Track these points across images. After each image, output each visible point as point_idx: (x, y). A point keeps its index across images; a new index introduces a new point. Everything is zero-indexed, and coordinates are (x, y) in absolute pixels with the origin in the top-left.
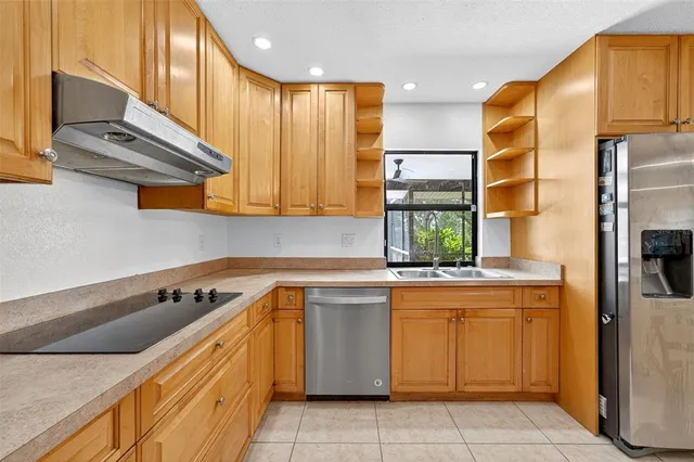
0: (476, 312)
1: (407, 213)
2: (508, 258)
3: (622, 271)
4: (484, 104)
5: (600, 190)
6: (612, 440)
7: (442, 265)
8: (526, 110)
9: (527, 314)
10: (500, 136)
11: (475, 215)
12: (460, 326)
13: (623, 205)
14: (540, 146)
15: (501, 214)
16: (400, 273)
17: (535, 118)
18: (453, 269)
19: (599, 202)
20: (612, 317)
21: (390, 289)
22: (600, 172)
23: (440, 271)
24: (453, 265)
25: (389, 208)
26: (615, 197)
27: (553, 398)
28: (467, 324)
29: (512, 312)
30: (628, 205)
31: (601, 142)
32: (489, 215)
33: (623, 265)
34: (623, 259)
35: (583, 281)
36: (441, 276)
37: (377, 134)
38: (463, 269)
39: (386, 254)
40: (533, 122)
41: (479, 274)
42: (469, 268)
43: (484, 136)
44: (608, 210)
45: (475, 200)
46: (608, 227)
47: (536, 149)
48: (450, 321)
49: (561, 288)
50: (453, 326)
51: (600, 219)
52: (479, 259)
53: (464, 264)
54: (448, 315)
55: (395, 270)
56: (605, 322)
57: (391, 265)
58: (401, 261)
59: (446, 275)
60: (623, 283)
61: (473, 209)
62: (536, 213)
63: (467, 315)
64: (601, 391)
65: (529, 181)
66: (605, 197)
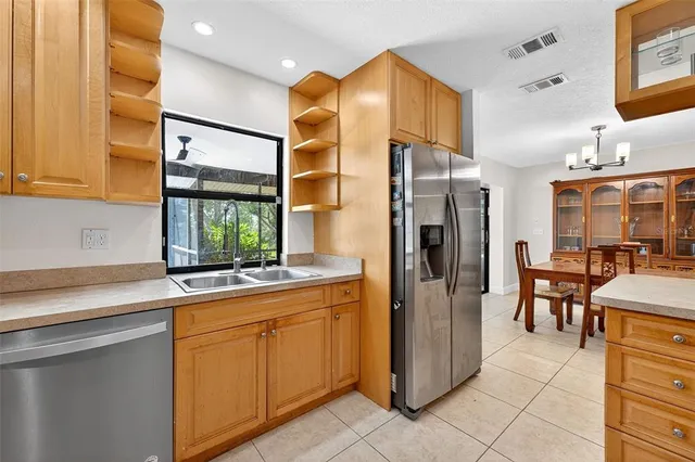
0: (288, 320)
1: (194, 202)
2: (312, 255)
3: (409, 260)
4: (291, 88)
5: (393, 189)
6: (400, 410)
7: (243, 266)
8: (330, 104)
9: (335, 311)
10: (306, 126)
11: (280, 208)
12: (270, 339)
13: (409, 205)
14: (343, 142)
15: (308, 207)
16: (187, 282)
17: (337, 114)
18: (257, 270)
19: (392, 199)
20: (401, 302)
21: (173, 309)
22: (393, 173)
23: (242, 275)
24: (257, 265)
25: (169, 193)
26: (403, 196)
27: (355, 387)
28: (279, 335)
29: (323, 312)
30: (412, 205)
31: (392, 146)
32: (295, 209)
33: (409, 254)
34: (409, 249)
35: (379, 274)
36: (249, 282)
37: (152, 83)
38: (269, 269)
39: (165, 256)
40: (336, 118)
41: (287, 275)
42: (274, 268)
43: (290, 123)
44: (398, 206)
45: (280, 193)
46: (398, 221)
47: (338, 144)
48: (259, 336)
49: (361, 281)
50: (263, 343)
51: (393, 214)
52: (284, 256)
53: (269, 263)
54: (256, 330)
55: (180, 278)
56: (396, 307)
57: (172, 271)
58: (186, 264)
59: (252, 280)
60: (409, 270)
61: (278, 201)
62: (339, 207)
63: (278, 325)
64: (393, 371)
65: (334, 175)
66: (397, 195)
